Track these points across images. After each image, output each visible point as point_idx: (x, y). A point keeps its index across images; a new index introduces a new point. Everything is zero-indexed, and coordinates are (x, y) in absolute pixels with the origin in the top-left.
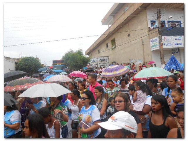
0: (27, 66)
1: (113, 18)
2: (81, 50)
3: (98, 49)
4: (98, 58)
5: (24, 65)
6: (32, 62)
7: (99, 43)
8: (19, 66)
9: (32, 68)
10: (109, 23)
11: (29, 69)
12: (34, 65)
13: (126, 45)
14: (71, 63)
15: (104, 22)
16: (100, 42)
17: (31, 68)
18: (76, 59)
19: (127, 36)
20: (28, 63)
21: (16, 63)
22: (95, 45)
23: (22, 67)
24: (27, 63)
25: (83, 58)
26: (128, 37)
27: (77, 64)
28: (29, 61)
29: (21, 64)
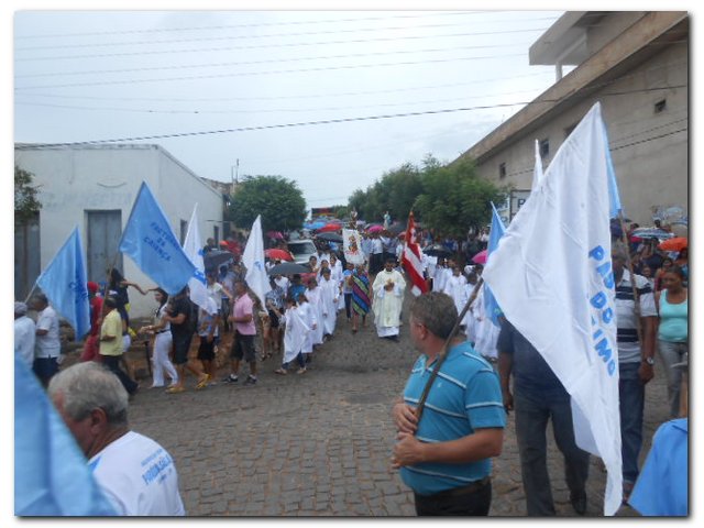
1: (584, 37)
3: (498, 162)
4: (515, 194)
5: (253, 206)
6: (282, 197)
7: (509, 138)
9: (282, 217)
10: (561, 57)
12: (290, 207)
13: (643, 148)
15: (542, 53)
16: (516, 134)
17: (278, 216)
19: (651, 108)
20: (269, 201)
21: (225, 199)
22: (488, 146)
24: (263, 200)
26: (656, 112)
28: (271, 190)
29: (244, 201)
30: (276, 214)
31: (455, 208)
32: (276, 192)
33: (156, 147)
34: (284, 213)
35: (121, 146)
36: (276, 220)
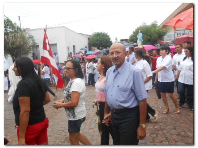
0: (99, 42)
2: (156, 22)
4: (176, 31)
5: (95, 40)
6: (103, 37)
8: (92, 42)
11: (100, 44)
12: (105, 40)
14: (145, 37)
17: (102, 43)
18: (149, 32)
20: (99, 39)
21: (89, 39)
23: (94, 42)
24: (98, 39)
25: (158, 31)
27: (151, 38)
28: (100, 36)
29: (93, 39)
30: (101, 42)
31: (150, 37)
32: (102, 36)
33: (64, 27)
34: (104, 42)
35: (56, 27)
36: (102, 44)
